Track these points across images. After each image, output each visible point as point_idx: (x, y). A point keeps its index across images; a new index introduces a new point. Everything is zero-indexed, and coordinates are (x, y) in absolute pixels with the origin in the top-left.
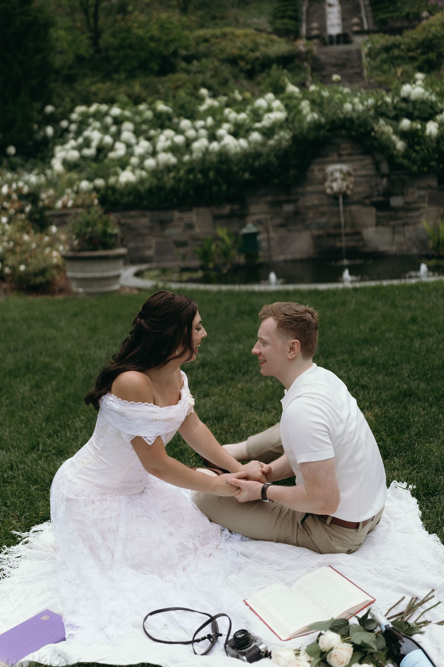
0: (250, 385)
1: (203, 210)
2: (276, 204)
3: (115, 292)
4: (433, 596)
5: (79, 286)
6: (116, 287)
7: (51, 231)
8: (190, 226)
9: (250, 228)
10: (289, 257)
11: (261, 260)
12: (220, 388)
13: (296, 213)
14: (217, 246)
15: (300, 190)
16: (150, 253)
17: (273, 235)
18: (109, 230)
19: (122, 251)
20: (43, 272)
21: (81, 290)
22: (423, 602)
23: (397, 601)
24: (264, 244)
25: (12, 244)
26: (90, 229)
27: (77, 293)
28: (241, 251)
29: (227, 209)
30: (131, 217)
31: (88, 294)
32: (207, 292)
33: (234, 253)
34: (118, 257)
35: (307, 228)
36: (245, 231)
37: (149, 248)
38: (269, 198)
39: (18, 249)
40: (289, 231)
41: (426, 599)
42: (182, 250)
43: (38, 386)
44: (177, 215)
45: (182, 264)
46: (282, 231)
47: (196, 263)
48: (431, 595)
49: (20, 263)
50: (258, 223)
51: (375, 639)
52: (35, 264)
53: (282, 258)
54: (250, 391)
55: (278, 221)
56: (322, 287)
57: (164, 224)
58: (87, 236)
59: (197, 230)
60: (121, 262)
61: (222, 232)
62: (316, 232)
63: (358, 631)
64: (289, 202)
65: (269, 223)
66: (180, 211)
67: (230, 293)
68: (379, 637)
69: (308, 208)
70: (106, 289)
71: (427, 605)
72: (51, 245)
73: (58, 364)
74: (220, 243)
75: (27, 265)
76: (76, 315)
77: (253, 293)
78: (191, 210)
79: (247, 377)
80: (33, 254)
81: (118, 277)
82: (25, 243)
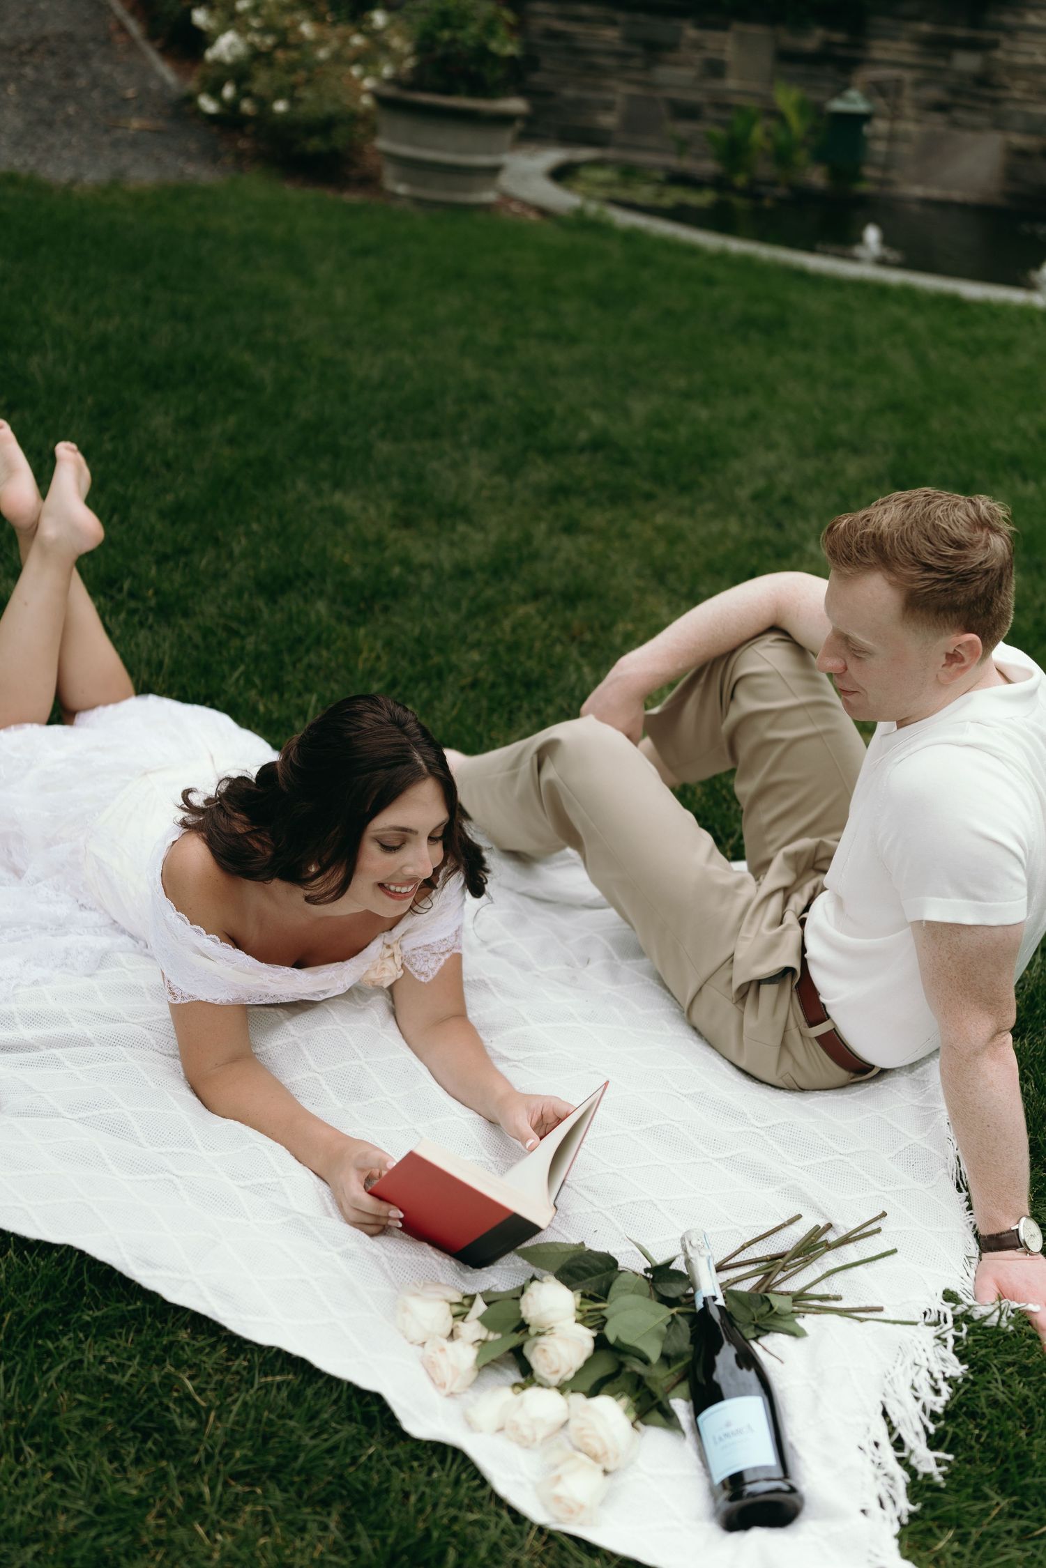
0: (685, 522)
1: (757, 31)
2: (940, 46)
3: (486, 207)
4: (879, 1231)
5: (400, 180)
6: (489, 196)
7: (371, 21)
8: (716, 69)
9: (853, 102)
10: (935, 193)
11: (864, 188)
12: (609, 515)
13: (983, 80)
14: (768, 134)
15: (1008, 19)
16: (608, 120)
17: (908, 127)
18: (494, 46)
19: (516, 105)
20: (326, 126)
21: (402, 189)
22: (845, 1240)
23: (779, 1223)
24: (880, 147)
25: (269, 40)
26: (446, 35)
27: (395, 196)
28: (819, 156)
29: (813, 40)
30: (579, 19)
31: (419, 201)
32: (693, 251)
33: (801, 156)
34: (505, 120)
35: (999, 125)
36: (838, 105)
37: (608, 107)
38: (925, 28)
39: (280, 55)
40: (955, 124)
41: (854, 1235)
42: (684, 128)
43: (192, 422)
44: (691, 32)
45: (673, 162)
46: (937, 121)
47: (709, 167)
48: (874, 1226)
49: (278, 95)
50: (877, 89)
51: (664, 1328)
52: (313, 103)
53: (918, 191)
54: (675, 538)
55: (933, 93)
56: (972, 291)
57: (655, 51)
58: (439, 52)
59: (732, 83)
60: (508, 135)
61: (787, 98)
62: (1018, 140)
63: (633, 1293)
64: (971, 45)
65: (908, 92)
66: (702, 25)
67: (747, 263)
68: (677, 1323)
69: (1014, 70)
70: (461, 198)
71: (851, 1253)
72: (365, 59)
73: (264, 373)
74: (773, 124)
75: (294, 101)
76: (365, 252)
77: (801, 275)
78: (724, 27)
79: (686, 501)
80: (314, 73)
81: (495, 170)
82: (301, 45)
